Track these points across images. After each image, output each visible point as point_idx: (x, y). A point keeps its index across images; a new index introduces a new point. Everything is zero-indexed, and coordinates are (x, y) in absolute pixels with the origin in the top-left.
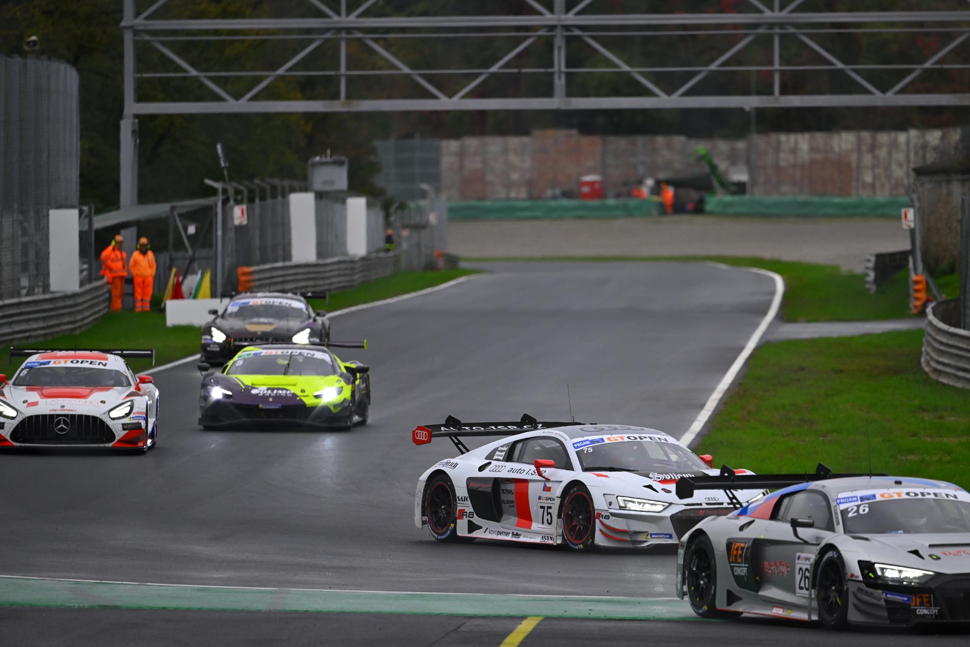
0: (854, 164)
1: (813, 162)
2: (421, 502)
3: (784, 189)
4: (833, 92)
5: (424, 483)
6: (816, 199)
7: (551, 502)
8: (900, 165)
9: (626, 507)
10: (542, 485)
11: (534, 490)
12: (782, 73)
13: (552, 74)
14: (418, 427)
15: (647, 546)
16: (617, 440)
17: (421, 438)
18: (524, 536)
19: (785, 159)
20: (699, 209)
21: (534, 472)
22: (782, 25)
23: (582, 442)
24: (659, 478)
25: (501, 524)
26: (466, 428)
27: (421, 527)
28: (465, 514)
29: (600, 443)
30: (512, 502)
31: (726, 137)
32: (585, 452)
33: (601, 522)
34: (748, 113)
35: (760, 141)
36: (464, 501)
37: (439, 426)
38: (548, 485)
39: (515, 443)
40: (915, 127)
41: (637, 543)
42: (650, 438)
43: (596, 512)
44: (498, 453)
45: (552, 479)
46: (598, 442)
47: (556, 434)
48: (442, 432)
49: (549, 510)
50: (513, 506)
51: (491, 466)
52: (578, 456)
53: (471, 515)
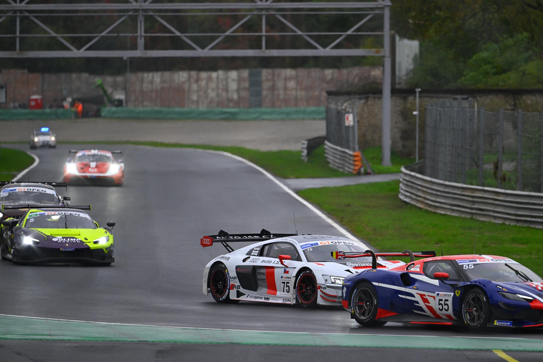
0: (187, 89)
1: (163, 89)
2: (207, 280)
3: (145, 103)
4: (173, 48)
5: (209, 269)
6: (165, 109)
7: (289, 280)
8: (213, 90)
9: (335, 282)
11: (278, 273)
12: (267, 37)
13: (137, 37)
14: (204, 236)
16: (326, 244)
17: (206, 243)
18: (272, 300)
19: (146, 86)
20: (97, 115)
21: (277, 262)
22: (267, 10)
23: (306, 245)
24: (352, 266)
25: (258, 292)
26: (231, 237)
27: (207, 294)
28: (235, 286)
29: (316, 245)
30: (264, 280)
31: (111, 74)
32: (308, 251)
33: (321, 291)
34: (126, 61)
35: (132, 77)
36: (234, 279)
37: (215, 237)
38: (287, 270)
39: (265, 245)
40: (221, 68)
42: (344, 242)
43: (318, 285)
44: (254, 251)
45: (289, 267)
47: (290, 240)
48: (217, 239)
49: (287, 284)
50: (265, 282)
51: (250, 259)
52: (304, 253)
53: (238, 287)
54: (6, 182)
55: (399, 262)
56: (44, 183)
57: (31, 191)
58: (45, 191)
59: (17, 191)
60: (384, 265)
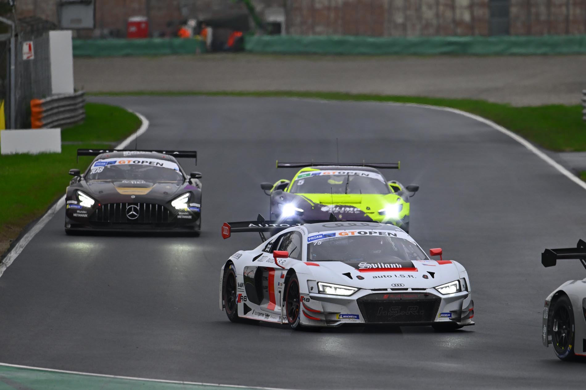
0: (386, 6)
3: (319, 29)
6: (351, 38)
7: (282, 287)
8: (430, 7)
9: (324, 291)
10: (281, 272)
17: (226, 233)
18: (271, 317)
23: (316, 236)
25: (261, 306)
27: (222, 310)
29: (331, 237)
30: (267, 287)
32: (315, 245)
33: (303, 303)
36: (242, 287)
38: (283, 272)
39: (280, 237)
41: (333, 322)
42: (380, 233)
43: (301, 295)
44: (268, 246)
45: (285, 268)
46: (329, 236)
47: (301, 229)
50: (267, 291)
51: (261, 256)
52: (308, 248)
53: (245, 298)
54: (100, 150)
56: (161, 152)
57: (140, 164)
58: (162, 164)
59: (117, 163)
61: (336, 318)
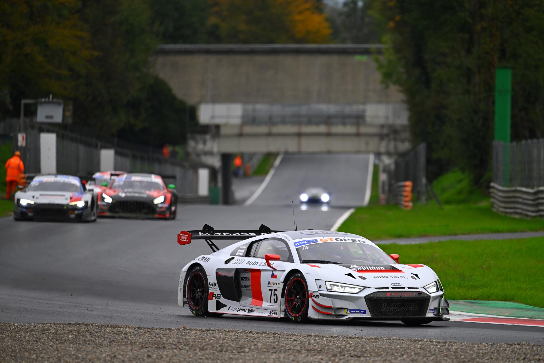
2: (183, 287)
5: (186, 273)
7: (277, 286)
9: (332, 290)
10: (271, 273)
11: (265, 277)
15: (346, 319)
16: (328, 241)
17: (184, 240)
18: (257, 312)
21: (265, 264)
23: (301, 242)
25: (241, 302)
26: (218, 233)
27: (183, 306)
30: (249, 286)
32: (303, 249)
33: (313, 300)
36: (214, 286)
37: (198, 232)
38: (275, 273)
39: (253, 243)
41: (341, 316)
42: (352, 240)
43: (309, 293)
44: (239, 251)
45: (278, 269)
46: (313, 242)
47: (282, 236)
48: (200, 236)
49: (275, 292)
50: (249, 290)
51: (234, 260)
52: (297, 252)
53: (218, 296)
55: (422, 266)
60: (399, 269)
61: (343, 313)
